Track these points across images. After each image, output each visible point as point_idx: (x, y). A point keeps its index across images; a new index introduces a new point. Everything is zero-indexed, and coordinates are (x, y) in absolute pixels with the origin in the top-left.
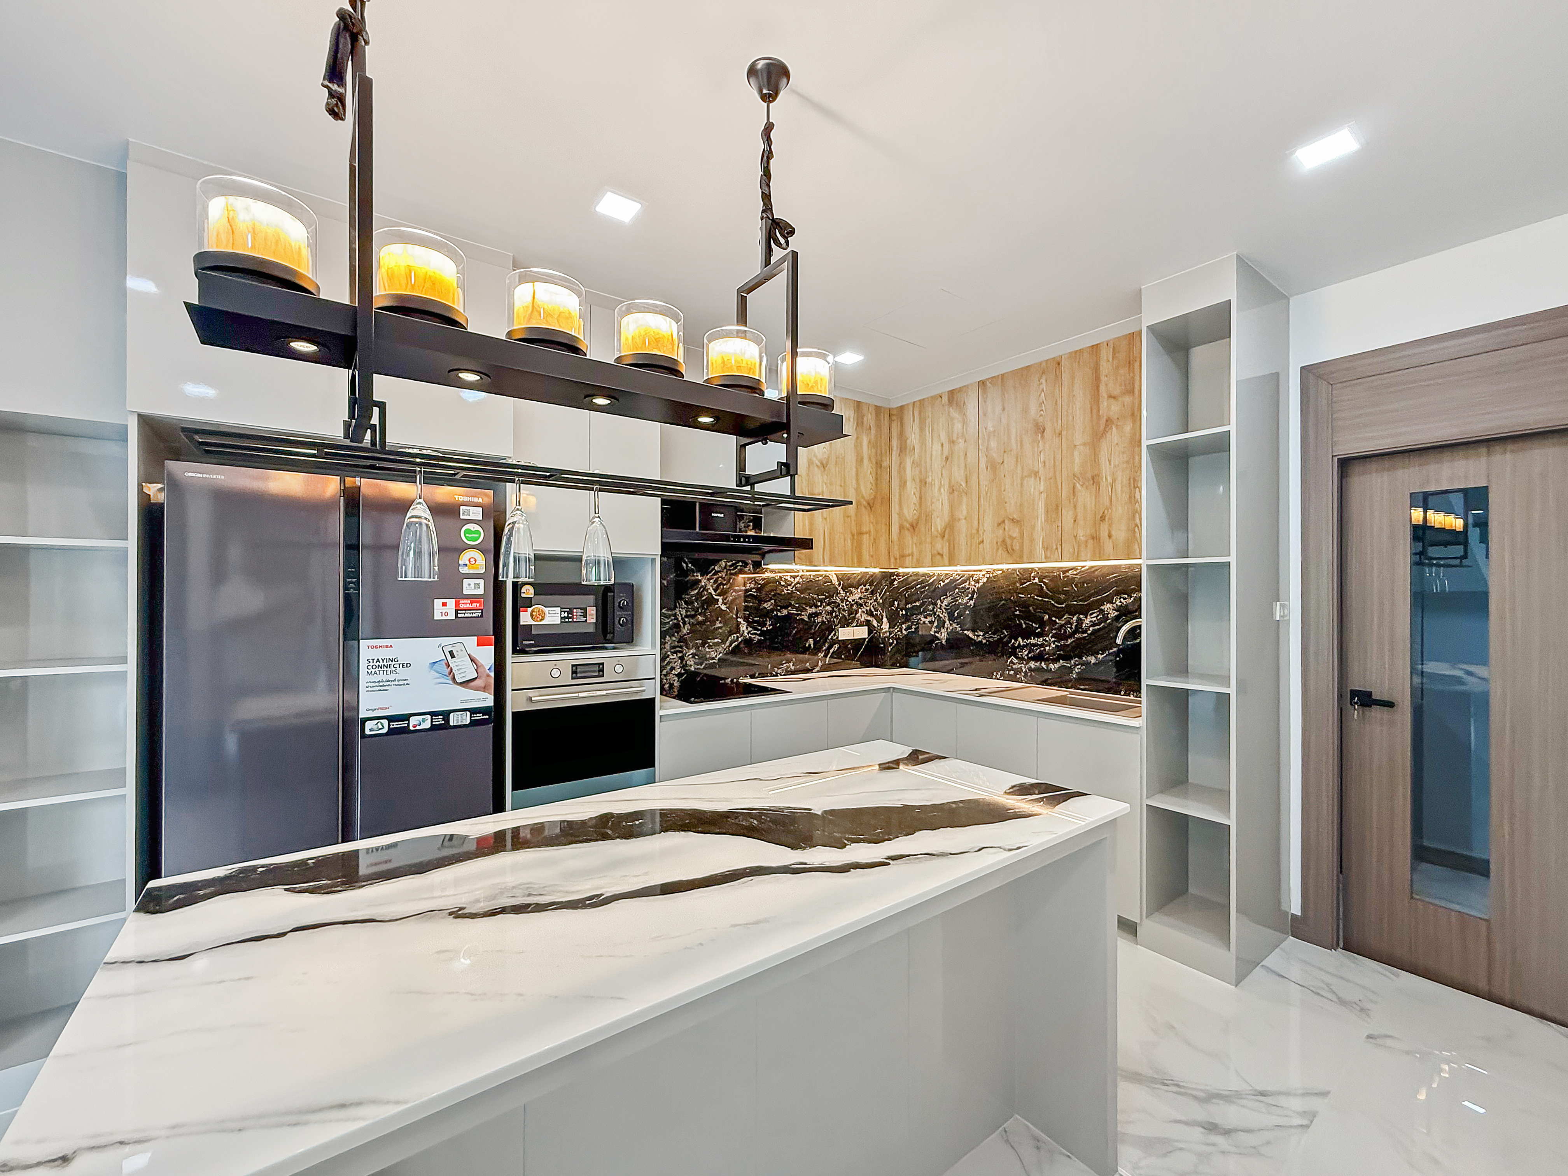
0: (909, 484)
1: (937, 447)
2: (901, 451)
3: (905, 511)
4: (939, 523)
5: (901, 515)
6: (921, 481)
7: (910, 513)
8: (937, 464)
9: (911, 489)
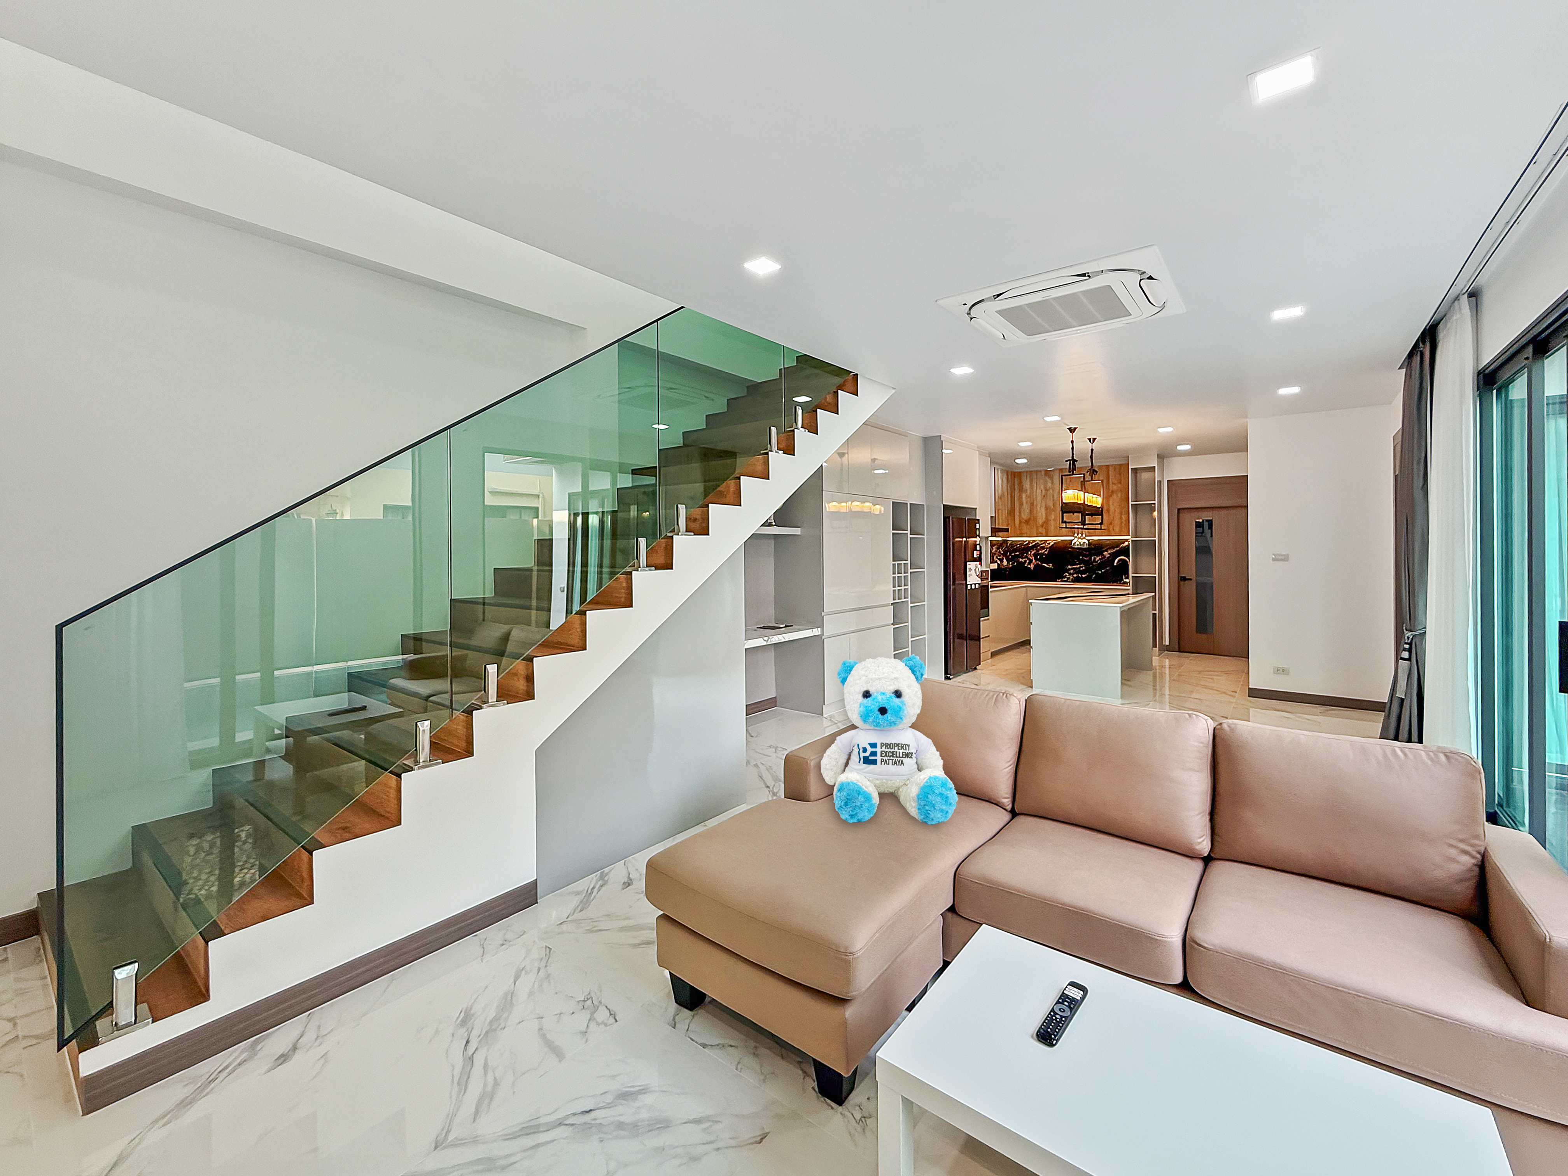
0: (1024, 504)
1: (1039, 491)
2: (1020, 491)
3: (1023, 516)
4: (1040, 521)
5: (1020, 516)
6: (1031, 504)
7: (1025, 515)
8: (1039, 498)
9: (1026, 506)
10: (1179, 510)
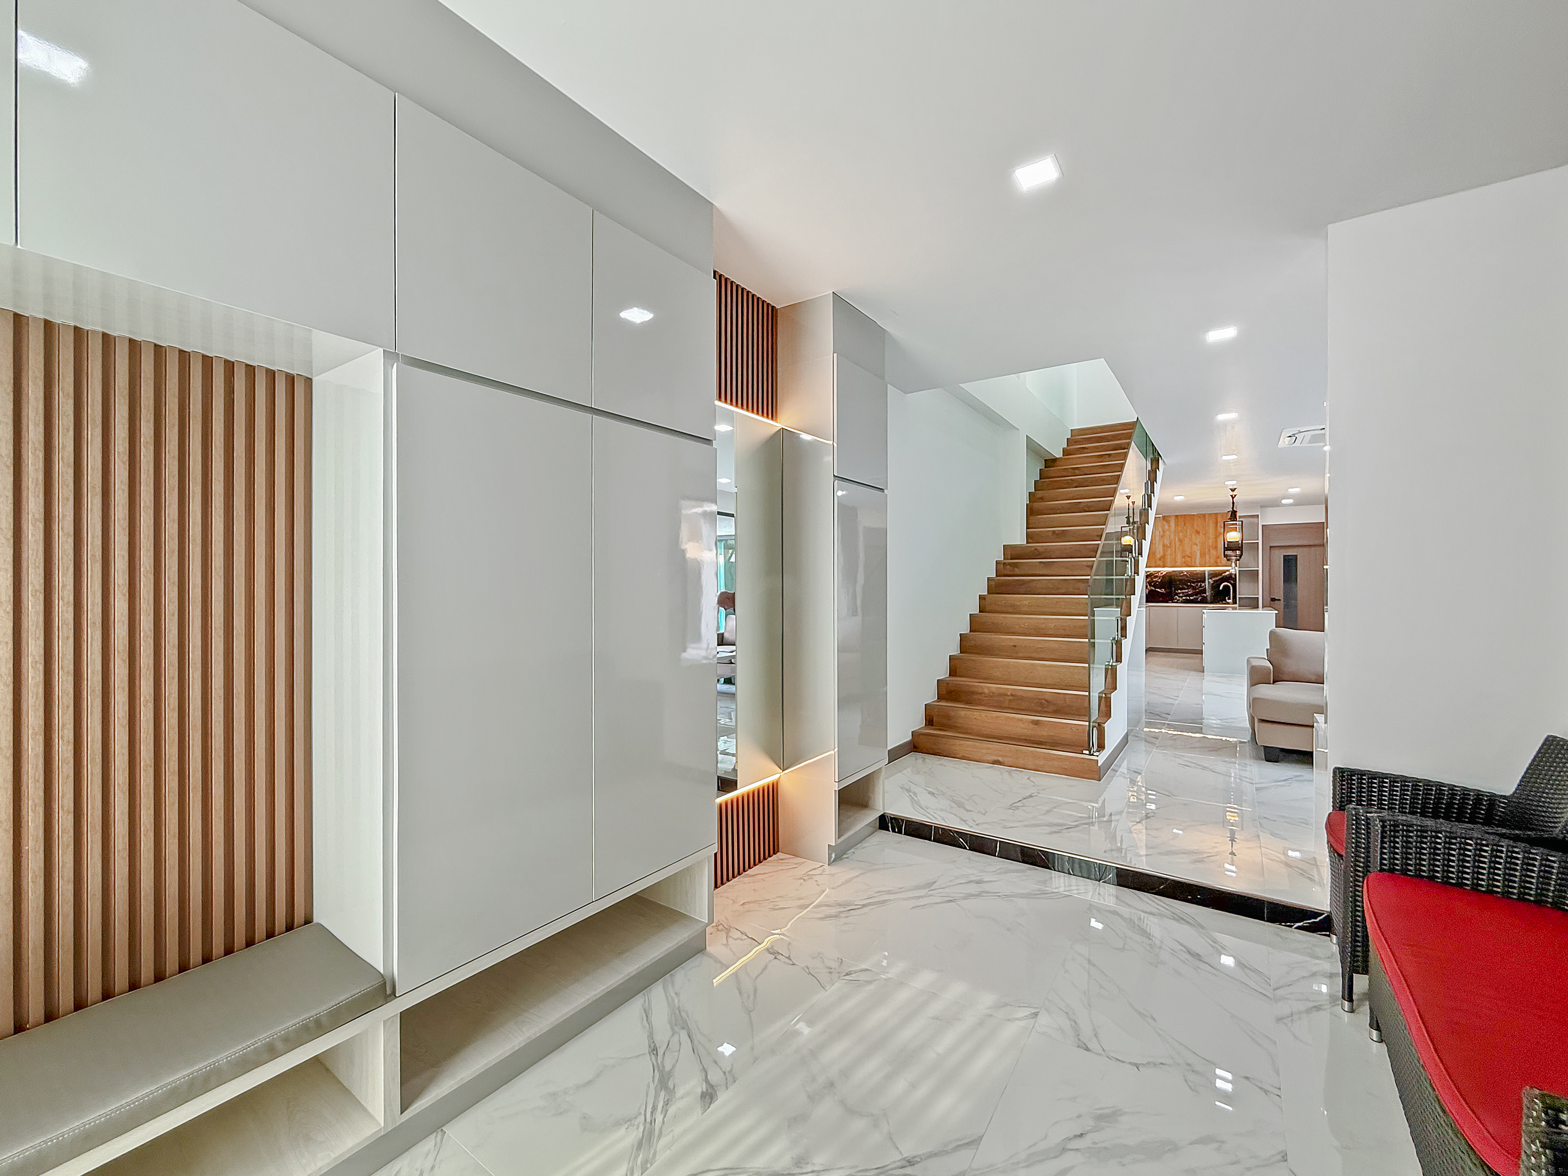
10: (1271, 547)
